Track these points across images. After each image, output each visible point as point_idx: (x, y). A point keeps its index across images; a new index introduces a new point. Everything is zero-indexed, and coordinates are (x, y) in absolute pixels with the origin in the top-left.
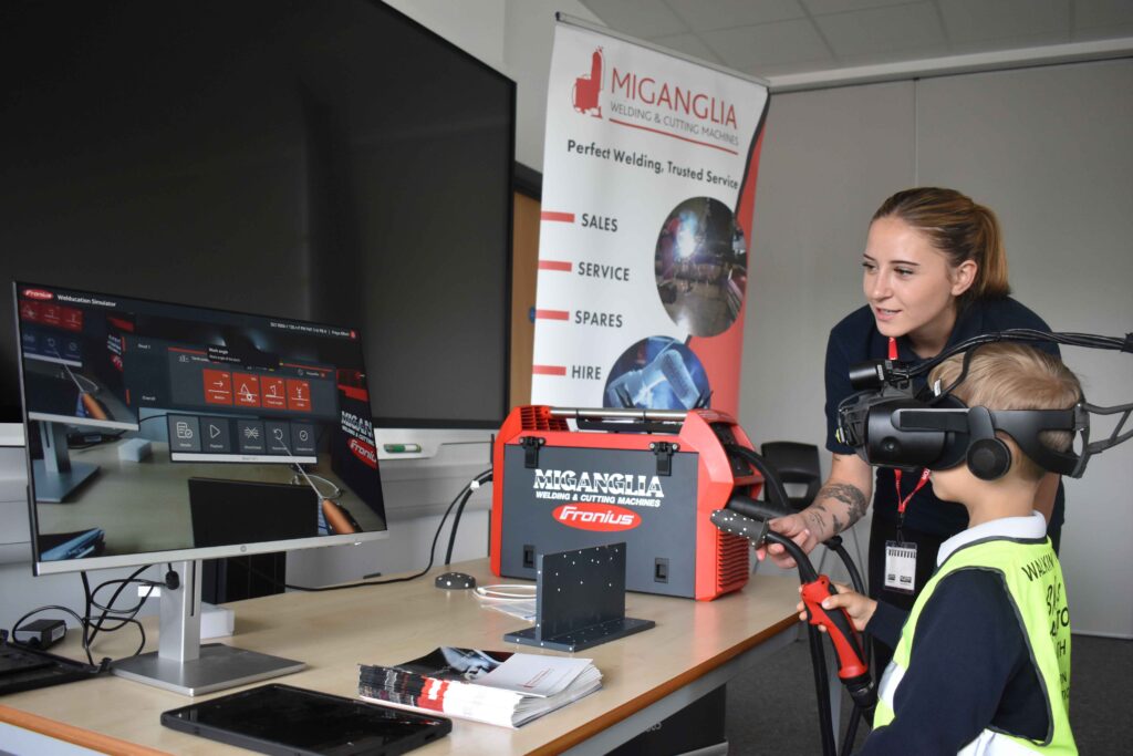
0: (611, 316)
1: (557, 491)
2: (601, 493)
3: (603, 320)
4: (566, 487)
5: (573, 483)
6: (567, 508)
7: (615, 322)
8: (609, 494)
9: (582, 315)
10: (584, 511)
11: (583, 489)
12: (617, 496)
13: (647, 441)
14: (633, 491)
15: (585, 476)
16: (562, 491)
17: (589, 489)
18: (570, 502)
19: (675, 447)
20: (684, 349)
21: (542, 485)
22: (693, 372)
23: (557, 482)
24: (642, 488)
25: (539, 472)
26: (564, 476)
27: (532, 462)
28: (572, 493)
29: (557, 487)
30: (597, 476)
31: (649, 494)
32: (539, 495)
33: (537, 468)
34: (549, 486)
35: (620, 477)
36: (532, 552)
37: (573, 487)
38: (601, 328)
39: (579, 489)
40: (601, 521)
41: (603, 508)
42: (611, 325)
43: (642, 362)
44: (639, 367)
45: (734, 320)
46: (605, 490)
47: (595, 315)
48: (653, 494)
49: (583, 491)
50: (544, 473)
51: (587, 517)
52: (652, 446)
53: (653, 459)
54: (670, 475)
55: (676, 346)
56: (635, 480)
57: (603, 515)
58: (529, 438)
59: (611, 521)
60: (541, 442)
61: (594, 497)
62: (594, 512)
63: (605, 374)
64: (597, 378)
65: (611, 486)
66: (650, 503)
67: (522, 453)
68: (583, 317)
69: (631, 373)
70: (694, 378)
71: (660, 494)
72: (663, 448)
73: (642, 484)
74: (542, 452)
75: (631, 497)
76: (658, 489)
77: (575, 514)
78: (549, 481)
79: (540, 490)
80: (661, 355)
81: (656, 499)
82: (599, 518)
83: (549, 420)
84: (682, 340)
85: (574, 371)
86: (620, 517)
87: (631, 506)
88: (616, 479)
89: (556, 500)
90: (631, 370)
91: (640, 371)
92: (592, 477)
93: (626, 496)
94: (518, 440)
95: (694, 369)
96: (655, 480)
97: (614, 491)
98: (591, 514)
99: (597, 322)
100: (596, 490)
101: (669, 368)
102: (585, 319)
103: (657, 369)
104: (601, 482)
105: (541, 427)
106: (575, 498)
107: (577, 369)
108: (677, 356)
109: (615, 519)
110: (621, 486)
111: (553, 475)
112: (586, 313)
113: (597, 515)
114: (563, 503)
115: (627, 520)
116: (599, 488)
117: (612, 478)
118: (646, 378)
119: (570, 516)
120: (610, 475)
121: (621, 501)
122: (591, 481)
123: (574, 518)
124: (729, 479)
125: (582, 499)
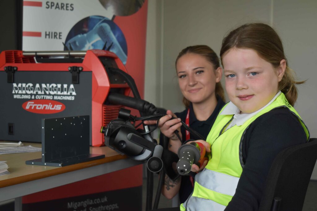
0: (67, 4)
1: (24, 94)
2: (45, 94)
3: (63, 6)
4: (28, 92)
5: (32, 89)
6: (29, 103)
7: (70, 8)
8: (50, 95)
9: (50, 4)
10: (38, 104)
11: (37, 93)
12: (53, 95)
13: (67, 67)
14: (61, 92)
15: (38, 86)
16: (26, 94)
17: (39, 92)
18: (31, 100)
19: (80, 69)
20: (111, 23)
21: (17, 92)
22: (117, 35)
23: (24, 89)
24: (65, 91)
25: (15, 85)
26: (27, 86)
27: (11, 80)
28: (31, 95)
29: (24, 92)
30: (44, 86)
31: (69, 94)
32: (15, 97)
33: (14, 82)
34: (20, 92)
35: (54, 85)
36: (12, 127)
37: (32, 92)
38: (62, 11)
39: (35, 93)
40: (46, 108)
41: (46, 102)
42: (67, 9)
43: (86, 30)
44: (85, 32)
45: (140, 7)
46: (47, 92)
47: (57, 4)
48: (71, 94)
49: (37, 94)
50: (17, 85)
51: (39, 107)
52: (70, 69)
53: (70, 76)
54: (79, 83)
55: (106, 21)
56: (62, 87)
57: (47, 106)
58: (9, 67)
59: (51, 109)
60: (15, 69)
61: (42, 96)
62: (43, 104)
63: (64, 37)
64: (60, 38)
65: (50, 90)
66: (69, 98)
67: (6, 75)
68: (50, 5)
69: (79, 36)
70: (118, 39)
71: (74, 93)
72: (74, 69)
73: (65, 89)
74: (16, 74)
75: (60, 95)
76: (73, 91)
77: (33, 106)
78: (20, 89)
79: (15, 94)
80: (97, 26)
81: (72, 96)
82: (45, 107)
83: (23, 58)
84: (110, 17)
85: (46, 35)
86: (55, 106)
87: (60, 100)
88: (53, 87)
89: (24, 99)
90: (79, 34)
91: (85, 35)
92: (41, 86)
93: (58, 95)
94: (3, 69)
95: (117, 34)
96: (72, 86)
97: (52, 93)
98: (41, 105)
99: (59, 7)
100: (43, 93)
101: (102, 33)
102: (52, 6)
103: (95, 34)
104: (45, 88)
105: (17, 61)
106: (33, 97)
107: (48, 33)
108: (107, 27)
109: (53, 107)
110: (55, 90)
111: (22, 86)
112: (52, 3)
113: (44, 105)
114: (27, 100)
115: (58, 107)
116: (45, 92)
117: (51, 86)
118: (89, 39)
119: (31, 107)
120: (50, 85)
121: (56, 98)
122: (41, 88)
123: (33, 108)
124: (108, 85)
125: (37, 98)
